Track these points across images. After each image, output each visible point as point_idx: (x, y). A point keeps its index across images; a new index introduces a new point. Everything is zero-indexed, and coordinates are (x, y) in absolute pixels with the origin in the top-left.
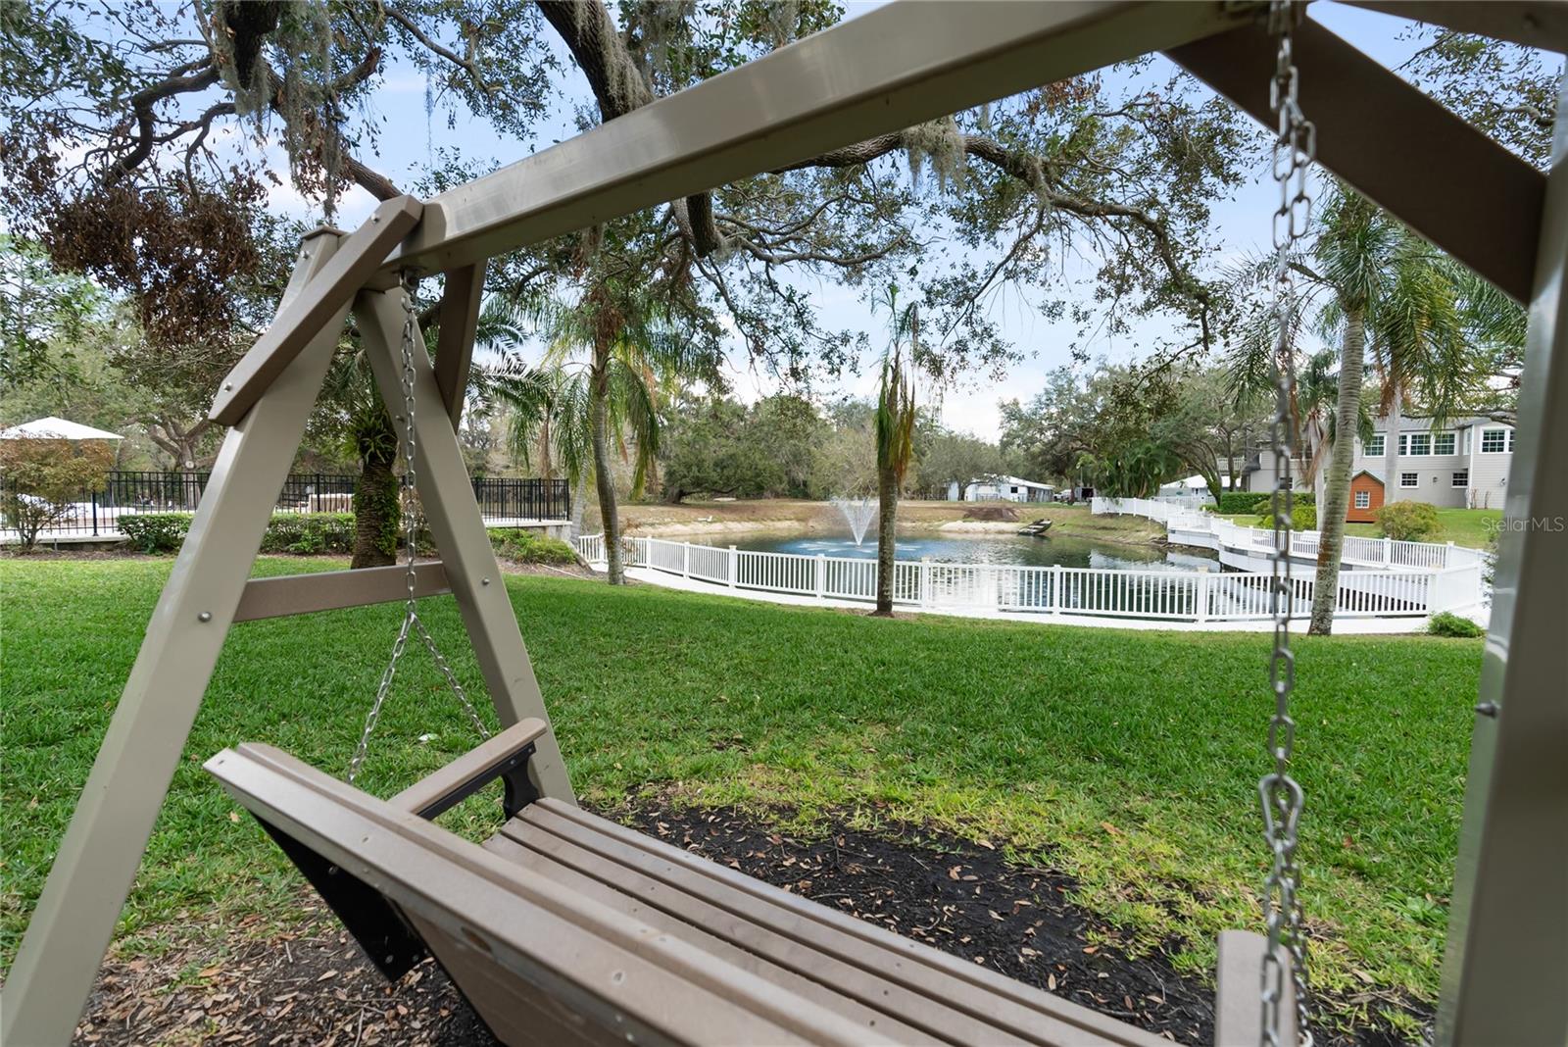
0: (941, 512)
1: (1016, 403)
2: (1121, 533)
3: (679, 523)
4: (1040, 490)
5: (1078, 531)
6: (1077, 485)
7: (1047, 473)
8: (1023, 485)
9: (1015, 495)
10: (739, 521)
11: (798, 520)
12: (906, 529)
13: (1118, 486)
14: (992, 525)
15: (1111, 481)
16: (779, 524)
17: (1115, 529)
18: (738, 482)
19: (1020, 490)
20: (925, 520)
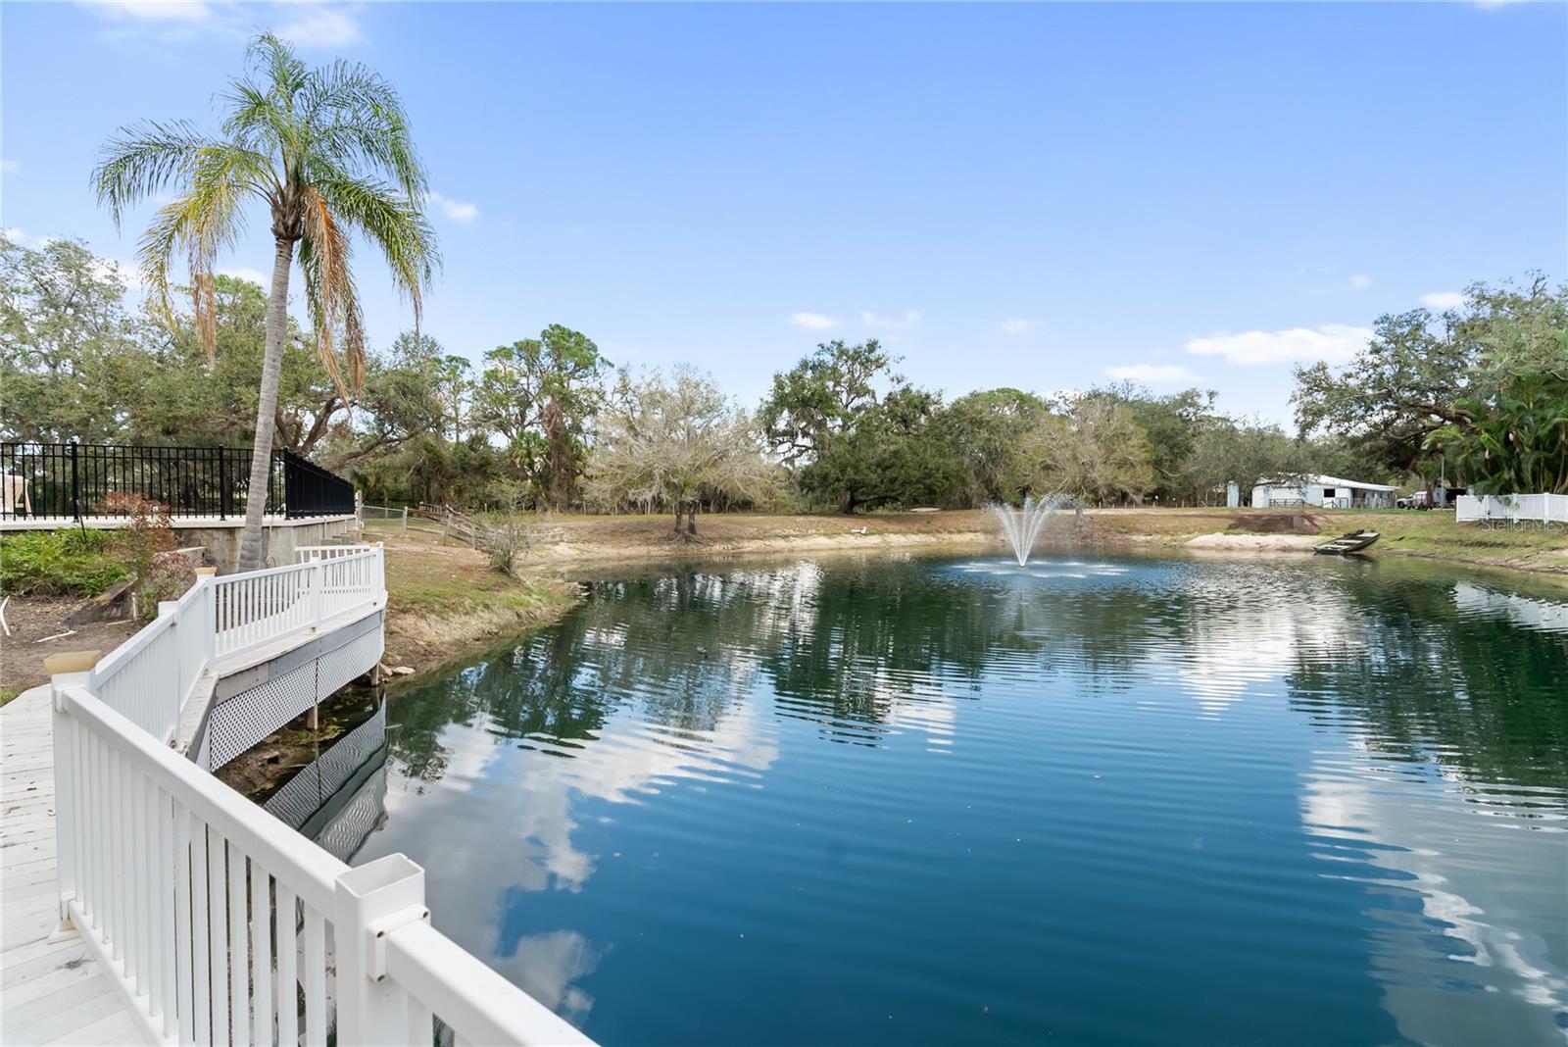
0: (1193, 521)
1: (1322, 367)
2: (1516, 552)
3: (825, 535)
4: (1373, 492)
5: (1429, 548)
6: (1437, 484)
7: (1380, 467)
8: (1344, 488)
9: (1330, 499)
10: (904, 533)
11: (985, 532)
12: (1136, 544)
13: (1508, 475)
14: (1272, 540)
15: (1494, 466)
16: (957, 538)
17: (1503, 545)
18: (902, 485)
19: (1339, 493)
20: (1167, 532)
